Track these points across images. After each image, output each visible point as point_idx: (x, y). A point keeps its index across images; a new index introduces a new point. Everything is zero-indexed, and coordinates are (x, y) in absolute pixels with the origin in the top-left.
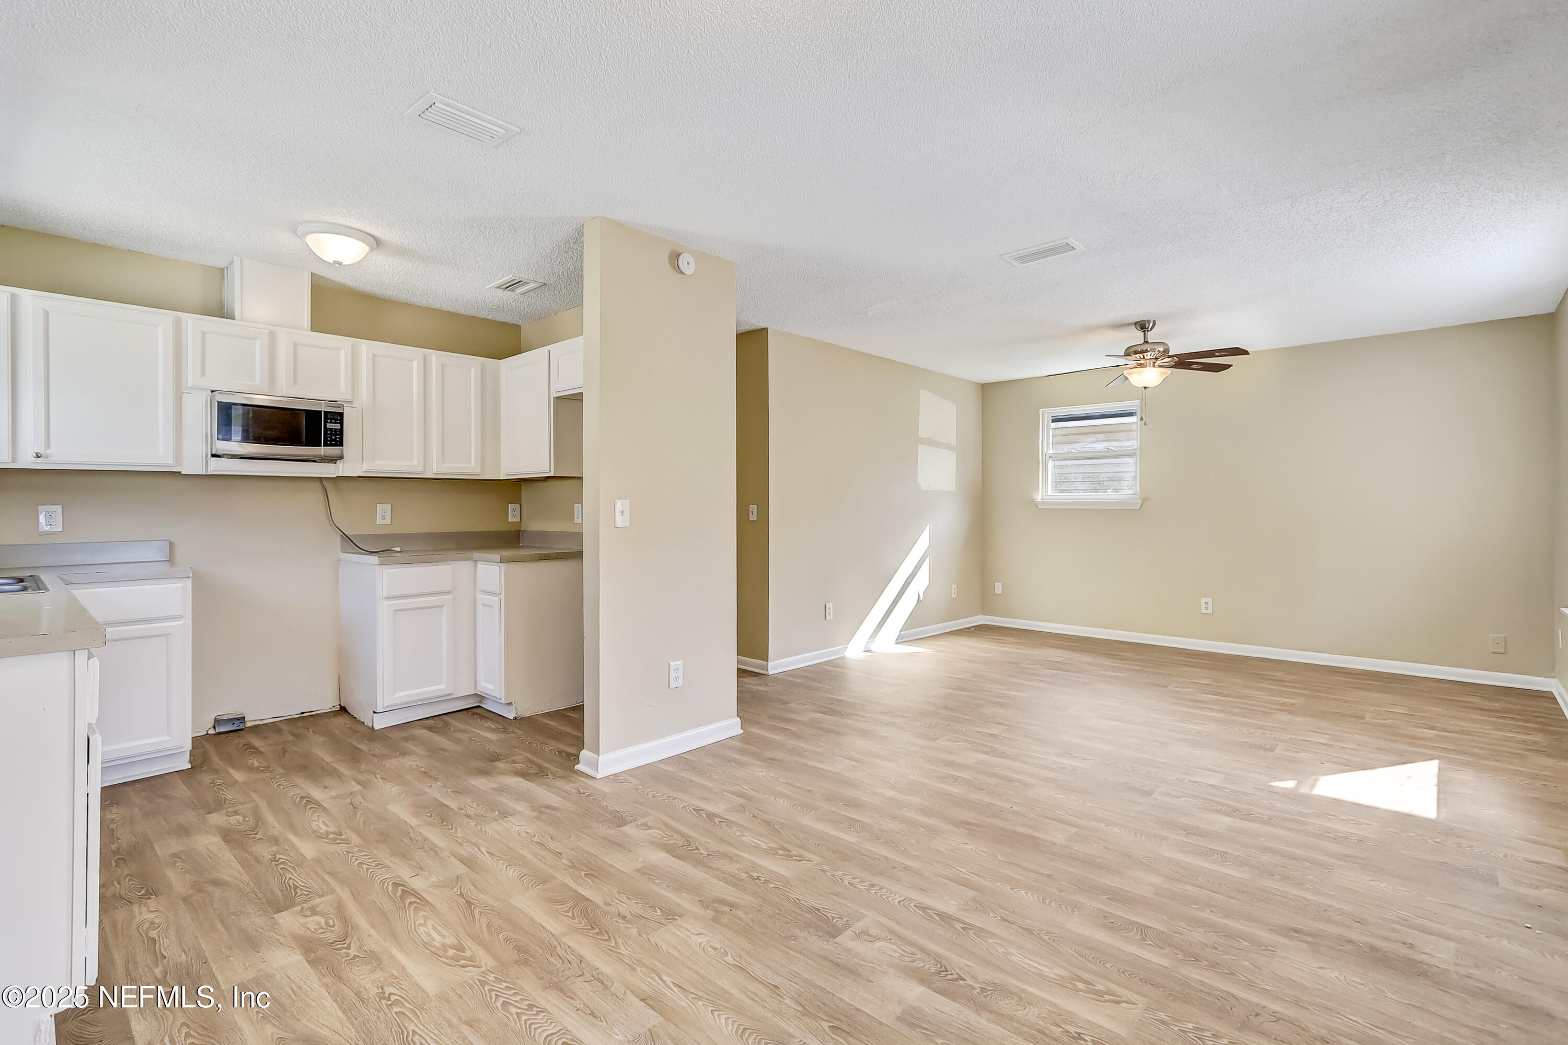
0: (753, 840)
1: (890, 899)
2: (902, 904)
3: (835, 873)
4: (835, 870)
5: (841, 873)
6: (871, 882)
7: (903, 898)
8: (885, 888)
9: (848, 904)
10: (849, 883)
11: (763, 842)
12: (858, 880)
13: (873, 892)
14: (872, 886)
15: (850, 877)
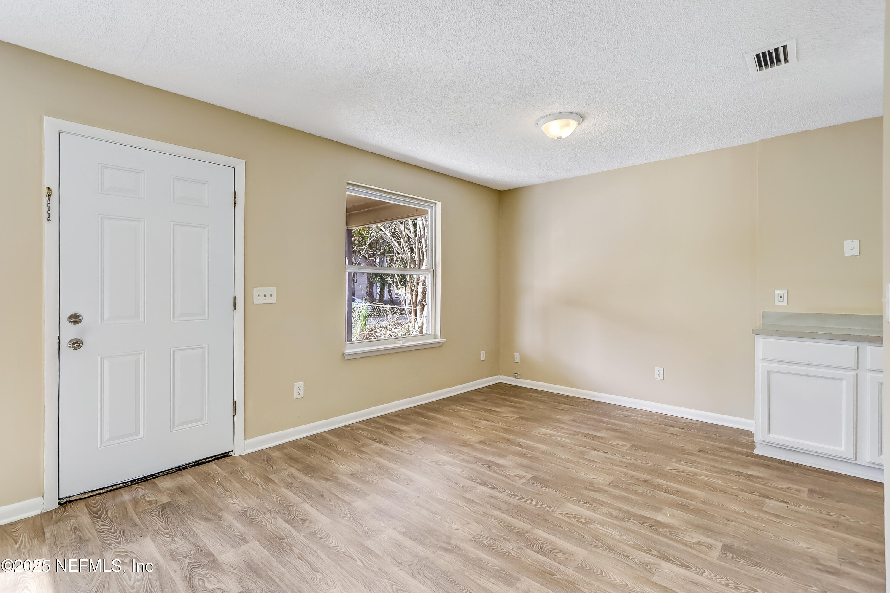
0: (455, 469)
1: (510, 492)
2: (504, 490)
3: (543, 506)
4: (543, 508)
5: (539, 506)
6: (520, 501)
7: (503, 493)
8: (513, 498)
9: (530, 489)
10: (533, 500)
11: (601, 529)
12: (528, 502)
13: (519, 496)
14: (520, 499)
15: (533, 504)
